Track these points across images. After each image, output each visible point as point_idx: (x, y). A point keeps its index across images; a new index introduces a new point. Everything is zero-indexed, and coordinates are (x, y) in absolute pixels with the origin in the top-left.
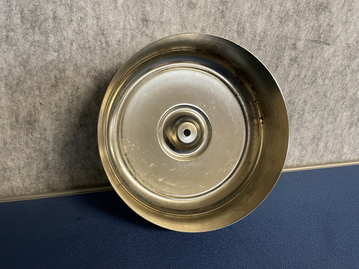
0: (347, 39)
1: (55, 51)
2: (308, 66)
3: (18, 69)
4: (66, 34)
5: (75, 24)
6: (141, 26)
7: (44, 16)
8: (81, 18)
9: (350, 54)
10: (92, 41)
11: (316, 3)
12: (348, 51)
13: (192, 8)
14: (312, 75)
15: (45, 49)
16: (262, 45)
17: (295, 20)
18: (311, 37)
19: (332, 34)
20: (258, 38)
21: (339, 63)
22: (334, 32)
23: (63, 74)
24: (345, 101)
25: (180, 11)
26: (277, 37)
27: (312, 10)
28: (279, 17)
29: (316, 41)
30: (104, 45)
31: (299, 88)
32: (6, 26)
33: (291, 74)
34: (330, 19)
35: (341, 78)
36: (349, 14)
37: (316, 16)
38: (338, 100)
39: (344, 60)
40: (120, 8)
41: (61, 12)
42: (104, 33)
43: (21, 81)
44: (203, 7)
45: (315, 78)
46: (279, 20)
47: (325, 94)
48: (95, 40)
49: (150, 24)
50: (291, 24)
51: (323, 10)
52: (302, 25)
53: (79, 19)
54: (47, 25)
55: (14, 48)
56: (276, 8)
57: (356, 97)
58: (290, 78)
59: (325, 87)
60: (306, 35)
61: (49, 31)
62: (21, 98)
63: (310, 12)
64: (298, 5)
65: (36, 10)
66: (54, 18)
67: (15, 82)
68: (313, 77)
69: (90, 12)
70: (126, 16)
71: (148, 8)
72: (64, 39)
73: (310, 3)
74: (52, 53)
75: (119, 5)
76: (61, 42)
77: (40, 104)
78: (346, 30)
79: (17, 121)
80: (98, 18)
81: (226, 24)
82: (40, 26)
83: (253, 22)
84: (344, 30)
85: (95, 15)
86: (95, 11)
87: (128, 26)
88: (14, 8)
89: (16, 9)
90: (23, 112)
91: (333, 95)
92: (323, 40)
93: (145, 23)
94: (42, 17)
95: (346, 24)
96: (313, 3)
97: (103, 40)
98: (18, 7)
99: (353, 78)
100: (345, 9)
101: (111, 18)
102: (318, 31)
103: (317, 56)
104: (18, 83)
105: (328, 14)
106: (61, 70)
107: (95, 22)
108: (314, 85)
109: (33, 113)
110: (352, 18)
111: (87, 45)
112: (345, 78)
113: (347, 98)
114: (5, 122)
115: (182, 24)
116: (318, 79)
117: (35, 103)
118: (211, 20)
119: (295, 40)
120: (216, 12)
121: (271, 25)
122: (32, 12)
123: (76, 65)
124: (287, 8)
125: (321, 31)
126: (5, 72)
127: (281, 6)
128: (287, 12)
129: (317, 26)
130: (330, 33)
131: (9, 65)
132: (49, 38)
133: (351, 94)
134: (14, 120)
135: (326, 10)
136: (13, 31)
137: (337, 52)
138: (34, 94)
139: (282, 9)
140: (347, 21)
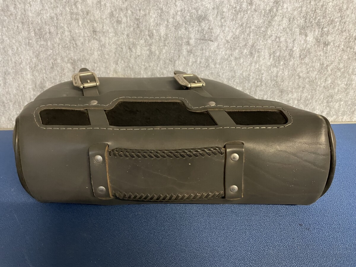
0: (226, 37)
1: (51, 50)
2: (201, 55)
3: (35, 59)
4: (55, 40)
5: (59, 35)
6: (93, 35)
7: (45, 32)
8: (62, 32)
9: (230, 47)
10: (69, 44)
11: (197, 16)
12: (228, 44)
13: (119, 24)
14: (206, 61)
15: (46, 48)
16: (166, 43)
17: (185, 27)
18: (198, 36)
19: (213, 34)
20: (163, 39)
21: (223, 53)
22: (215, 33)
23: (56, 62)
24: (235, 79)
25: (113, 25)
26: (175, 38)
27: (195, 20)
28: (174, 25)
29: (202, 39)
30: (75, 45)
31: (198, 70)
32: (28, 38)
33: (190, 61)
34: (209, 25)
35: (228, 63)
36: (223, 20)
37: (199, 24)
38: (229, 79)
39: (227, 51)
40: (81, 26)
41: (52, 30)
42: (74, 39)
43: (36, 65)
44: (125, 22)
45: (208, 63)
46: (174, 27)
47: (218, 74)
48: (70, 43)
49: (98, 34)
50: (183, 30)
51: (202, 19)
52: (190, 29)
53: (61, 33)
54: (46, 36)
55: (32, 48)
56: (171, 20)
57: (243, 77)
58: (190, 64)
59: (217, 70)
60: (195, 36)
61: (48, 39)
62: (37, 74)
63: (194, 21)
64: (185, 18)
65: (41, 29)
66: (50, 33)
67: (34, 66)
68: (206, 63)
69: (66, 29)
70: (84, 30)
71: (95, 25)
72: (55, 43)
73: (193, 16)
74: (50, 50)
75: (80, 24)
76: (53, 44)
77: (46, 77)
78: (223, 31)
79: (36, 87)
80: (70, 32)
81: (141, 31)
82: (43, 37)
83: (157, 30)
84: (222, 31)
85: (69, 30)
86: (68, 28)
87: (86, 35)
88: (31, 29)
89: (32, 29)
90: (38, 81)
91: (225, 75)
92: (207, 38)
93: (95, 33)
94: (44, 32)
95: (222, 27)
96: (195, 16)
97: (74, 43)
98: (33, 28)
99: (237, 62)
100: (219, 18)
101: (77, 31)
102: (203, 33)
103: (205, 49)
104: (35, 67)
105: (206, 22)
106: (55, 59)
107: (69, 34)
108: (208, 68)
109: (43, 82)
110: (226, 23)
111: (66, 46)
112: (231, 63)
113: (236, 77)
114: (30, 87)
115: (115, 33)
116: (210, 64)
117: (44, 77)
118: (132, 29)
119: (188, 39)
120: (133, 25)
121: (170, 31)
122: (39, 30)
123: (62, 56)
124: (178, 20)
125: (205, 33)
126: (29, 61)
127: (173, 19)
128: (178, 23)
129: (201, 30)
130: (211, 33)
131: (30, 57)
132: (48, 43)
133: (239, 74)
134: (34, 86)
135: (205, 19)
136: (31, 40)
137: (220, 46)
138: (43, 72)
139: (174, 21)
140: (222, 26)
